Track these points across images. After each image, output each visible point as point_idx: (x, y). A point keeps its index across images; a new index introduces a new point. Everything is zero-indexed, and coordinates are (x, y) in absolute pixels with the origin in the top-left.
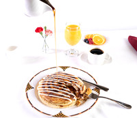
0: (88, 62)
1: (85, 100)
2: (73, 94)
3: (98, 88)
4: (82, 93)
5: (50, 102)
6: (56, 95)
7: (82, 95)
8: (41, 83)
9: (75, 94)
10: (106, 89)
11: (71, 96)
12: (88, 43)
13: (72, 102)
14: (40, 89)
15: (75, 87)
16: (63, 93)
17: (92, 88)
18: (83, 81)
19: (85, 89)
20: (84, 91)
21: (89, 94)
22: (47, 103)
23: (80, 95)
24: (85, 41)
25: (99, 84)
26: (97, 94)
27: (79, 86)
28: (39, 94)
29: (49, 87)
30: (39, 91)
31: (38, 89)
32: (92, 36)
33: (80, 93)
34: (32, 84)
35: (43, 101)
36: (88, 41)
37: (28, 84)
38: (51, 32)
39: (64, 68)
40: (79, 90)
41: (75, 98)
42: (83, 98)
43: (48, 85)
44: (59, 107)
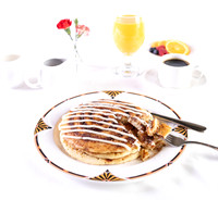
1: (158, 149)
2: (132, 136)
3: (184, 126)
4: (150, 132)
5: (85, 151)
6: (97, 137)
7: (152, 138)
9: (136, 135)
10: (200, 129)
11: (129, 138)
12: (158, 54)
13: (131, 151)
14: (64, 128)
16: (112, 133)
20: (155, 129)
22: (78, 155)
23: (147, 138)
24: (152, 51)
26: (183, 137)
28: (62, 137)
30: (62, 132)
31: (60, 128)
32: (164, 42)
33: (146, 134)
34: (47, 121)
35: (69, 151)
36: (158, 51)
37: (41, 121)
38: (87, 29)
40: (144, 128)
41: (138, 143)
42: (153, 143)
43: (80, 118)
44: (103, 162)
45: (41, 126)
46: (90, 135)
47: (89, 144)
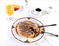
2: (33, 32)
15: (34, 28)
21: (40, 32)
22: (21, 35)
29: (22, 28)
31: (17, 28)
33: (36, 31)
42: (37, 34)
46: (24, 31)
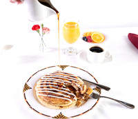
0: (87, 60)
1: (86, 100)
2: (73, 94)
3: (99, 87)
4: (82, 92)
5: (50, 102)
6: (55, 95)
7: (83, 95)
8: (39, 83)
9: (75, 94)
10: (107, 89)
11: (71, 96)
12: (87, 41)
13: (72, 102)
14: (38, 89)
15: (74, 86)
16: (63, 93)
17: (93, 87)
18: (83, 80)
19: (85, 89)
20: (84, 91)
21: (90, 94)
22: (46, 104)
23: (80, 95)
24: (84, 39)
25: (100, 83)
26: (98, 93)
27: (79, 86)
28: (38, 94)
29: (48, 87)
30: (37, 92)
31: (36, 89)
32: (90, 33)
33: (80, 93)
34: (29, 84)
35: (42, 102)
36: (87, 39)
37: (26, 84)
38: (49, 30)
39: (63, 67)
40: (79, 89)
41: (76, 98)
42: (83, 98)
43: (47, 84)
44: (59, 108)
45: (26, 87)
46: (52, 94)
47: (52, 99)
